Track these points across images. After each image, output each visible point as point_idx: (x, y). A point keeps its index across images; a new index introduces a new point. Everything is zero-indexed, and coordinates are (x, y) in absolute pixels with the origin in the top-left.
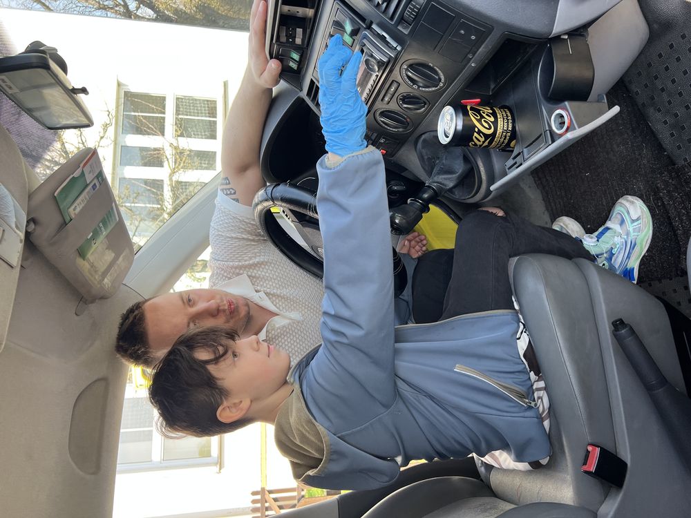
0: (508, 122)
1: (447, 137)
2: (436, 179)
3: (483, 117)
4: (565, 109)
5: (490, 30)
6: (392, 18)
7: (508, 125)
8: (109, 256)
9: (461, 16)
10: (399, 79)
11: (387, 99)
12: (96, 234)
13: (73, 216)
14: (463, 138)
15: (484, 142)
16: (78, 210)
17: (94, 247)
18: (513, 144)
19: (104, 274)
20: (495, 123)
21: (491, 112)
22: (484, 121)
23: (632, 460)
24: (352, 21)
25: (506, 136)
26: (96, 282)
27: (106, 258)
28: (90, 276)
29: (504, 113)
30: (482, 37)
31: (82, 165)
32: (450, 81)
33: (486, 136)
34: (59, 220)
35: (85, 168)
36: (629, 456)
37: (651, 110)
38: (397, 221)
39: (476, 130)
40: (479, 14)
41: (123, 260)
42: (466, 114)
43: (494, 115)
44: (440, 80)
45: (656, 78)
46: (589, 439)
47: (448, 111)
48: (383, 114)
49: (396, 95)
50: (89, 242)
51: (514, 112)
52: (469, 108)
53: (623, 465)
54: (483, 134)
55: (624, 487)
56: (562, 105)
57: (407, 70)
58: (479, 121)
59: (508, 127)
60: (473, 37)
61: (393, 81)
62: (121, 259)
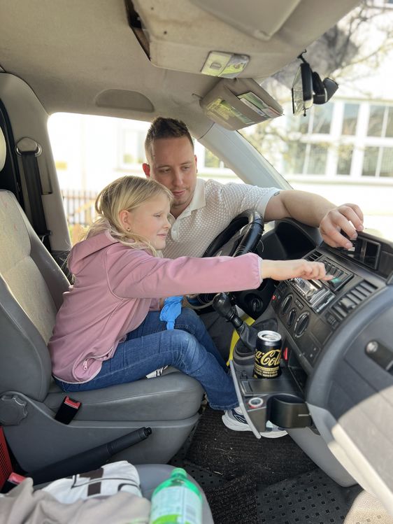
1: (263, 336)
2: (247, 328)
3: (271, 358)
4: (262, 406)
5: (313, 365)
6: (333, 308)
7: (266, 374)
8: (226, 117)
9: (322, 349)
10: (303, 310)
11: (296, 301)
12: (236, 111)
13: (241, 100)
14: (261, 346)
16: (245, 102)
17: (228, 109)
18: (255, 376)
20: (267, 366)
24: (341, 283)
25: (259, 372)
26: (210, 108)
27: (224, 114)
28: (212, 105)
29: (274, 372)
30: (310, 360)
31: (270, 108)
32: (296, 340)
35: (269, 110)
36: (73, 427)
37: (294, 482)
38: (220, 301)
40: (321, 359)
42: (274, 348)
43: (273, 366)
44: (298, 335)
45: (315, 488)
47: (278, 337)
48: (291, 299)
49: (297, 308)
51: (275, 380)
52: (278, 350)
55: (56, 421)
56: (265, 404)
57: (306, 315)
58: (268, 356)
59: (264, 374)
60: (311, 356)
61: (303, 306)
62: (226, 123)
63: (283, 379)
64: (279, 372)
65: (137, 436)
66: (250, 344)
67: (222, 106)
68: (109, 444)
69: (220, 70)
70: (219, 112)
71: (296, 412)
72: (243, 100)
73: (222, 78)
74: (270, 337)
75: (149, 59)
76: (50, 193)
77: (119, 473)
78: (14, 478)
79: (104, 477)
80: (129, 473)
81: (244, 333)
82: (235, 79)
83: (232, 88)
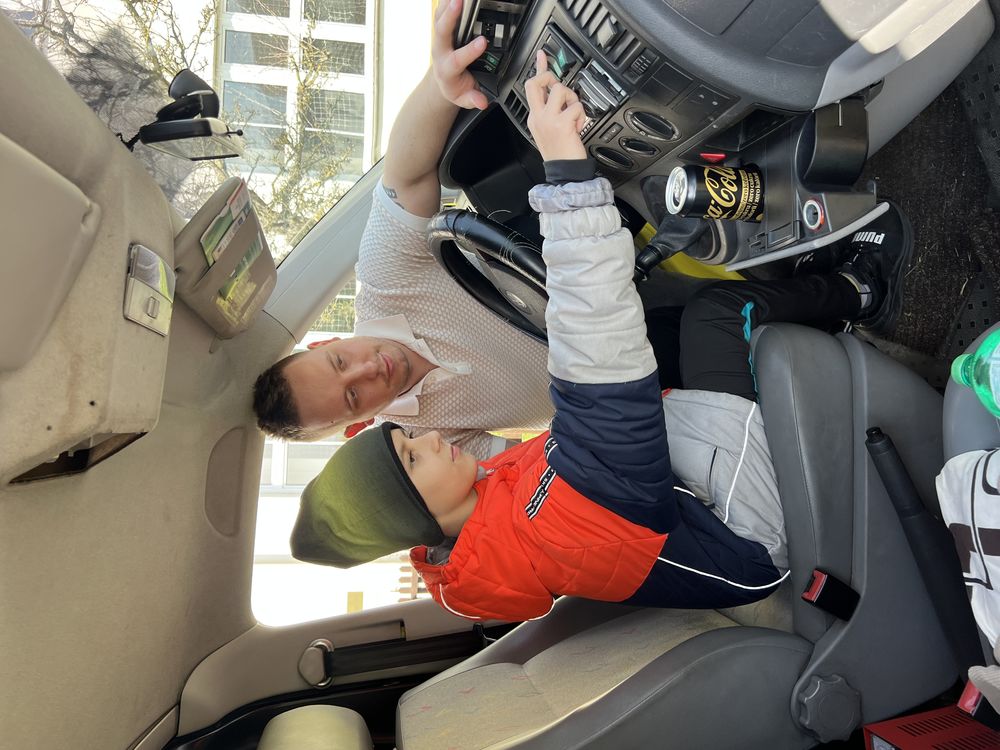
0: (755, 193)
1: (677, 204)
2: (663, 237)
4: (820, 201)
5: (736, 99)
6: (617, 63)
7: (755, 196)
8: (250, 289)
9: (705, 84)
10: (623, 123)
11: (605, 138)
12: (239, 269)
13: (217, 258)
14: (697, 207)
15: (721, 215)
16: (221, 251)
17: (236, 283)
18: (759, 218)
19: (243, 310)
20: (738, 194)
21: (734, 178)
22: (725, 192)
23: (867, 590)
24: (568, 53)
25: (750, 210)
26: (235, 319)
27: (246, 291)
28: (228, 314)
29: (751, 180)
30: (725, 104)
31: (228, 202)
32: (685, 136)
33: (725, 210)
34: (202, 264)
35: (233, 204)
36: (864, 586)
39: (713, 202)
41: (266, 287)
42: (701, 180)
43: (738, 182)
44: (674, 132)
46: (819, 562)
47: (679, 174)
48: (601, 150)
49: (618, 137)
50: (231, 280)
51: (764, 177)
52: (706, 173)
53: (855, 597)
54: (722, 207)
55: (852, 620)
57: (632, 117)
59: (754, 199)
60: (715, 103)
61: (615, 123)
62: (263, 288)
63: (764, 162)
64: (751, 169)
65: (886, 456)
66: (695, 230)
67: (230, 295)
68: (901, 513)
69: (159, 298)
70: (241, 302)
71: (835, 131)
72: (217, 255)
73: (176, 293)
74: (678, 189)
75: (143, 434)
76: (402, 624)
77: (961, 492)
78: (969, 704)
79: (970, 524)
80: (960, 474)
81: (673, 243)
82: (177, 270)
83: (195, 275)
